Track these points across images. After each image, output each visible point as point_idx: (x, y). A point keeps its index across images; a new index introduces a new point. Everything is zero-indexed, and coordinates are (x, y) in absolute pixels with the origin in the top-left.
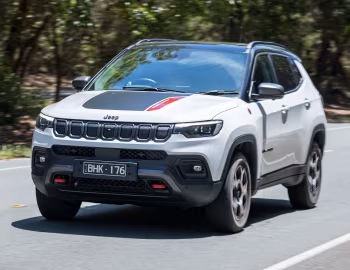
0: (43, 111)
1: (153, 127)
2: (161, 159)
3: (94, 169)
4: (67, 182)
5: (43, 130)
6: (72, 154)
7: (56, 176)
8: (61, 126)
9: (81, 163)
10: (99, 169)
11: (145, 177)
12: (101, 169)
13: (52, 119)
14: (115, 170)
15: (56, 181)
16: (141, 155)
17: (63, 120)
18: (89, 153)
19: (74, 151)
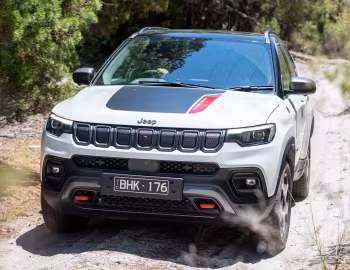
0: (54, 110)
1: (201, 133)
2: (212, 173)
3: (127, 185)
4: (90, 200)
5: (59, 136)
6: (97, 166)
7: (77, 192)
8: (82, 132)
9: (111, 178)
10: (135, 185)
11: (191, 196)
12: (136, 185)
13: (70, 123)
14: (155, 187)
15: (78, 198)
16: (187, 168)
17: (86, 125)
18: (121, 166)
19: (101, 163)
